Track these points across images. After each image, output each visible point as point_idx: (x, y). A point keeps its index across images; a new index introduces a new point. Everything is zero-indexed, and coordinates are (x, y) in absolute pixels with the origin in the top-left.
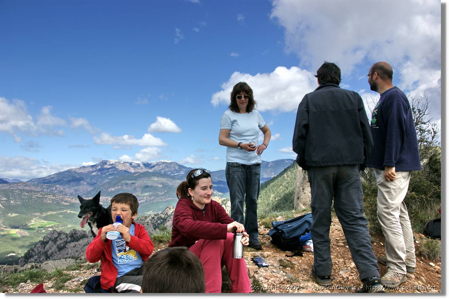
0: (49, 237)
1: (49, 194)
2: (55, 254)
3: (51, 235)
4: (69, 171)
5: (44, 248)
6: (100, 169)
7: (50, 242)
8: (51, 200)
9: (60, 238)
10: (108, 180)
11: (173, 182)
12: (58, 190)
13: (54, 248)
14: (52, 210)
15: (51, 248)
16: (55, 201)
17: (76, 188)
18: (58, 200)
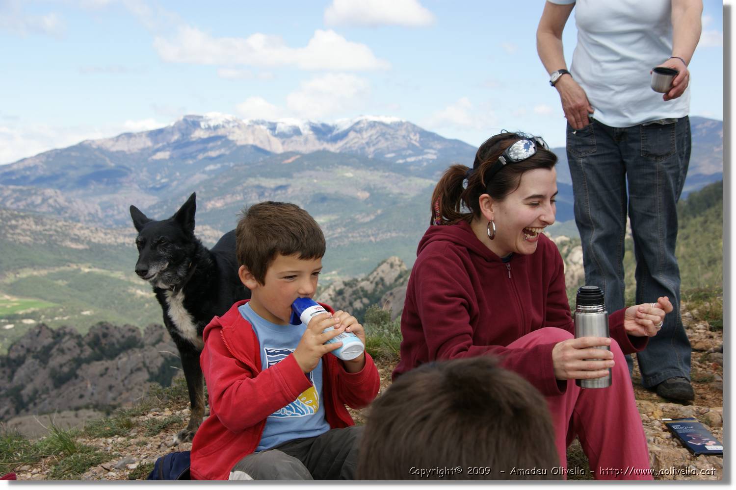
0: (25, 346)
1: (23, 217)
2: (44, 396)
3: (31, 338)
4: (81, 147)
5: (11, 378)
6: (177, 142)
7: (30, 360)
8: (28, 233)
9: (58, 350)
10: (205, 177)
11: (401, 184)
12: (50, 206)
13: (42, 378)
14: (33, 265)
15: (32, 377)
16: (41, 237)
17: (105, 198)
18: (51, 236)
